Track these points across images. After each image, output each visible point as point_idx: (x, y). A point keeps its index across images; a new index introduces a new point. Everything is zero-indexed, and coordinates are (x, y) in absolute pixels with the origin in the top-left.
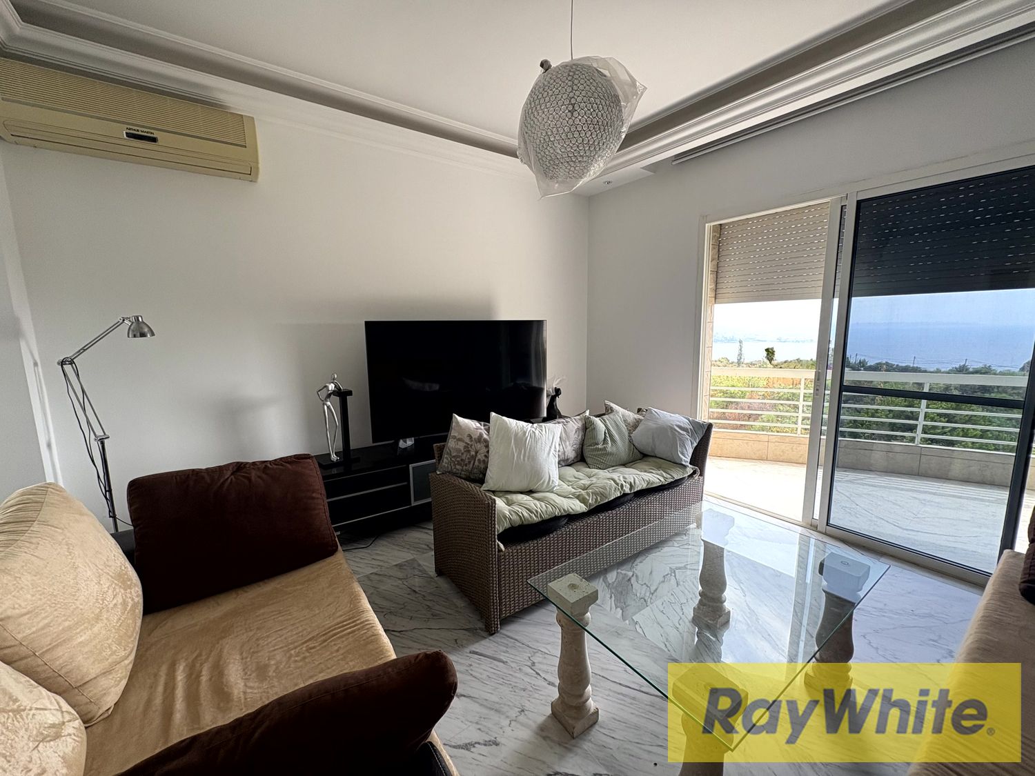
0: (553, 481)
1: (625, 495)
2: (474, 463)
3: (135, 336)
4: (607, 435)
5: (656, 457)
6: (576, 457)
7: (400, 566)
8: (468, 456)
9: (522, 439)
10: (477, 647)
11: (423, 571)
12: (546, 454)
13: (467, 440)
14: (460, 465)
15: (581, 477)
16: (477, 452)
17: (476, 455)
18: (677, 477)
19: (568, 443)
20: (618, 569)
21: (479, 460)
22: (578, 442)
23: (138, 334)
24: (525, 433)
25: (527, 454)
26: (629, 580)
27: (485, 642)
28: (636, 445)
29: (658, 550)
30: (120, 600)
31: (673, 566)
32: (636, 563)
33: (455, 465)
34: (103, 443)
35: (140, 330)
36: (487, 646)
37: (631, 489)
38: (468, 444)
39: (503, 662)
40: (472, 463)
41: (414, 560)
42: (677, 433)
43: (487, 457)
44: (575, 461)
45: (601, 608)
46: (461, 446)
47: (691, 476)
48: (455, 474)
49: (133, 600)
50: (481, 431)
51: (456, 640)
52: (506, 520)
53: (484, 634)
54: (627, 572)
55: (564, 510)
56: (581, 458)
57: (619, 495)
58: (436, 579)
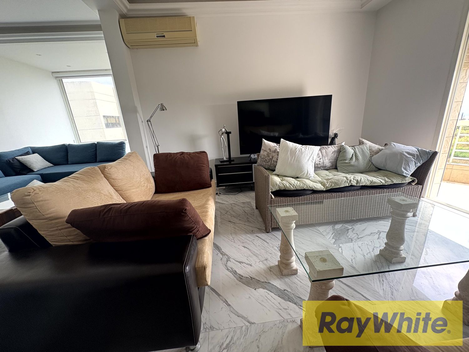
0: (310, 174)
1: (352, 186)
2: (271, 161)
3: (161, 110)
4: (354, 156)
5: (387, 170)
6: (332, 166)
7: (243, 203)
8: (268, 158)
9: (294, 152)
10: (259, 235)
11: (252, 206)
12: (307, 160)
13: (268, 151)
14: (265, 162)
15: (330, 176)
16: (273, 157)
17: (272, 158)
18: (395, 181)
19: (326, 158)
20: (344, 224)
21: (274, 161)
22: (333, 158)
23: (162, 110)
24: (296, 149)
25: (296, 159)
26: (348, 230)
27: (263, 234)
28: (374, 163)
29: (375, 221)
30: (146, 185)
31: (381, 230)
32: (356, 224)
33: (263, 162)
34: (158, 147)
35: (163, 108)
36: (264, 236)
37: (357, 184)
38: (269, 153)
39: (267, 243)
40: (270, 161)
41: (250, 202)
42: (404, 157)
43: (277, 159)
44: (331, 168)
45: (324, 236)
46: (265, 153)
47: (410, 183)
48: (262, 166)
49: (150, 187)
50: (276, 148)
51: (252, 231)
52: (277, 186)
53: (264, 231)
54: (348, 226)
55: (310, 187)
56: (335, 167)
57: (348, 185)
58: (255, 210)
